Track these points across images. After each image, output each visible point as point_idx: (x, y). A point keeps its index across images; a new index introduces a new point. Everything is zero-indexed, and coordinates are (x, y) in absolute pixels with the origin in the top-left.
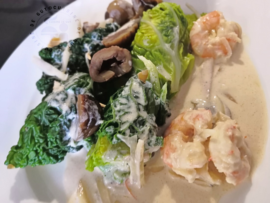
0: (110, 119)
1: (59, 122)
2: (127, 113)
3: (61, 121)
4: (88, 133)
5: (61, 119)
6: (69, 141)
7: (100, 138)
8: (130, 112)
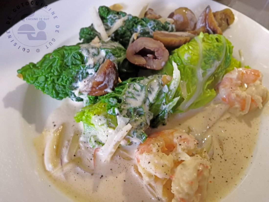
0: (118, 94)
1: (79, 69)
2: (134, 98)
3: (81, 69)
4: (95, 92)
5: (82, 68)
6: (76, 88)
7: (101, 103)
8: (136, 99)
